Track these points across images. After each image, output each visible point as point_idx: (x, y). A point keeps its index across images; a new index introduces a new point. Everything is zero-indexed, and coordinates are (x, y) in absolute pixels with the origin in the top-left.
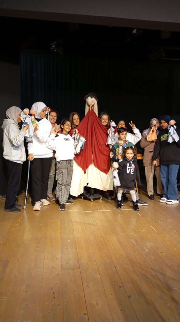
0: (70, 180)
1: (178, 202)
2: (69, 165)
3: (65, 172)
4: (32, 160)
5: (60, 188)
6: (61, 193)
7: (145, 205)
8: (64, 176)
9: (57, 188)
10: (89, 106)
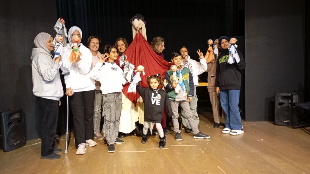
0: (119, 115)
1: (243, 132)
2: (118, 98)
3: (113, 107)
4: (72, 95)
5: (108, 125)
6: (110, 131)
7: (206, 139)
8: (112, 111)
9: (104, 126)
10: (136, 29)
